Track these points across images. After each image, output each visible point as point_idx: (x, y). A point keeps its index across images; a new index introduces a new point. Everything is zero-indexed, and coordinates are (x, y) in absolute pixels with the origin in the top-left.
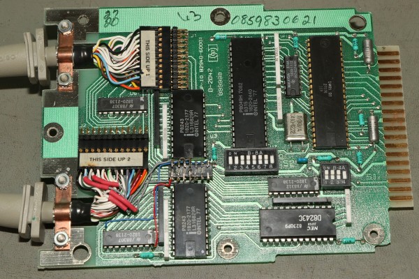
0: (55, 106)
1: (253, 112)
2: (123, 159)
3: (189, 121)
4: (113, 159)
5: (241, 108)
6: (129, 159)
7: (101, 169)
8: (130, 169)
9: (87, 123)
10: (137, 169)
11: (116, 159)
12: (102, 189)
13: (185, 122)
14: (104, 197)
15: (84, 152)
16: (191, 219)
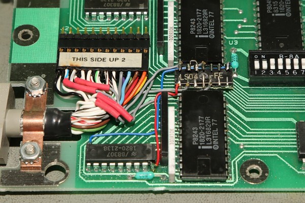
0: (30, 7)
1: (285, 12)
2: (116, 59)
3: (202, 22)
4: (103, 60)
5: (269, 8)
6: (124, 60)
7: (86, 70)
8: (125, 71)
9: (70, 26)
10: (133, 70)
11: (107, 60)
12: (87, 93)
13: (197, 22)
14: (89, 102)
15: (65, 51)
16: (204, 131)
